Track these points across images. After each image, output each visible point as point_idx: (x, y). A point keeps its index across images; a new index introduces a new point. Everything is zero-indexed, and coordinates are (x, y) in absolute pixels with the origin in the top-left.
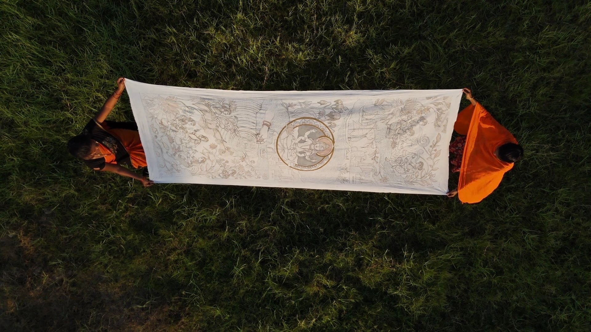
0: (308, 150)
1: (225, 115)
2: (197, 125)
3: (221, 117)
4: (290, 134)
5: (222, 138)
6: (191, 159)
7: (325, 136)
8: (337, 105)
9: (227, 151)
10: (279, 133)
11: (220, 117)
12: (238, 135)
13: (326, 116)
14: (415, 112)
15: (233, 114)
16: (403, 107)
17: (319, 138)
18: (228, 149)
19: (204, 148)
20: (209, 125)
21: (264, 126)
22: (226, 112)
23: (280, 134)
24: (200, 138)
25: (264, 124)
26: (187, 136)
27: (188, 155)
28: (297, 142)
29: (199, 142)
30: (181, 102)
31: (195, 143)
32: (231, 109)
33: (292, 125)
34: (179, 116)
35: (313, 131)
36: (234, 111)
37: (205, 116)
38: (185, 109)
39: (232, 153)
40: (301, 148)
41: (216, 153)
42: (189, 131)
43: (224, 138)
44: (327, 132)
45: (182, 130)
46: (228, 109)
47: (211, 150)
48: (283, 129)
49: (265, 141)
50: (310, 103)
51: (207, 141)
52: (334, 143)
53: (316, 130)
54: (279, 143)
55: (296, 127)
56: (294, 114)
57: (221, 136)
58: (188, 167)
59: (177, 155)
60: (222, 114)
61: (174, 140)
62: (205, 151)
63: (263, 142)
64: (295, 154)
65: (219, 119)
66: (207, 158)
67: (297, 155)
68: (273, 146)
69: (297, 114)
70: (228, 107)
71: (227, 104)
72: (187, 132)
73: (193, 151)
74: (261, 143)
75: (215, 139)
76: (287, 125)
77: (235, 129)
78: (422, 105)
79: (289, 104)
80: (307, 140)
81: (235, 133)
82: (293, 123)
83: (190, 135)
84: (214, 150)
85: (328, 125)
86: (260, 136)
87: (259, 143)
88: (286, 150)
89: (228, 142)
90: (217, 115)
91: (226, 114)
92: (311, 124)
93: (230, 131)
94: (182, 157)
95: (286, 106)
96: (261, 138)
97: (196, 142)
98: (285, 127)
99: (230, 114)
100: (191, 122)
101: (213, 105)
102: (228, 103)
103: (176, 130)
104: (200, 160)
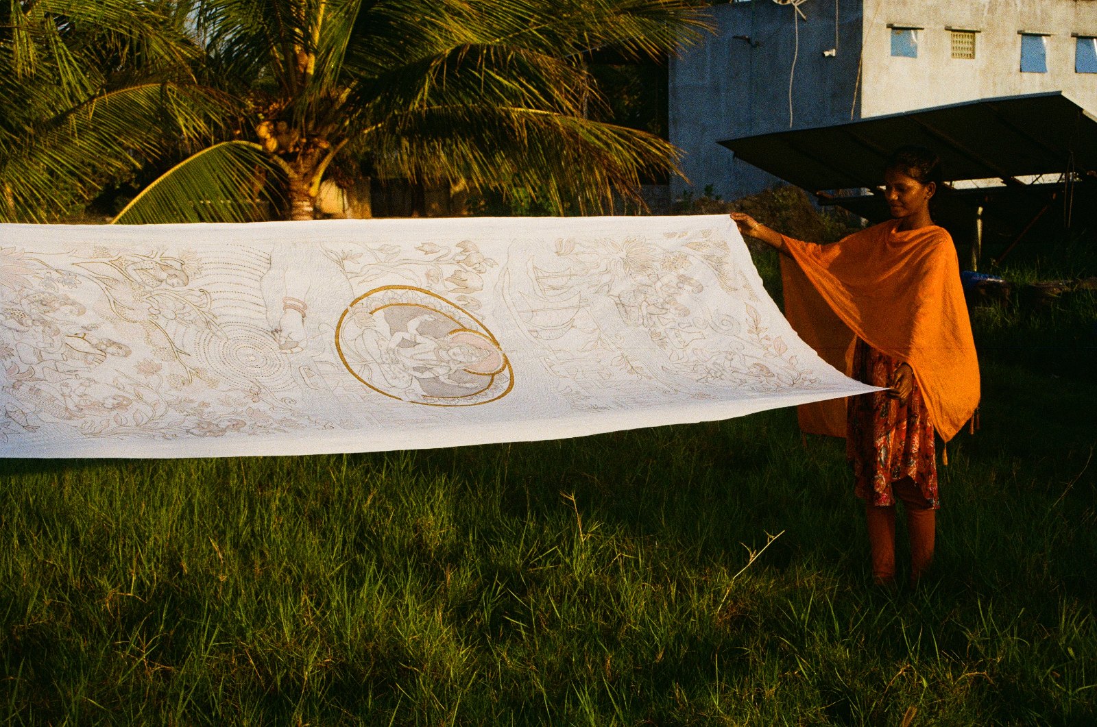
0: (435, 363)
1: (171, 288)
2: (89, 312)
3: (162, 292)
4: (367, 328)
5: (172, 343)
6: (77, 399)
7: (464, 329)
8: (467, 254)
9: (196, 379)
10: (335, 324)
11: (156, 292)
12: (219, 333)
13: (446, 282)
14: (657, 264)
15: (195, 284)
16: (624, 257)
17: (451, 333)
18: (198, 372)
19: (116, 374)
20: (127, 312)
21: (289, 311)
22: (175, 281)
23: (338, 327)
24: (103, 347)
25: (286, 307)
26: (57, 344)
27: (66, 391)
28: (393, 346)
29: (101, 358)
30: (36, 259)
31: (86, 361)
32: (188, 272)
33: (365, 305)
34: (31, 292)
35: (426, 317)
36: (197, 276)
37: (112, 291)
38: (49, 275)
39: (213, 383)
40: (412, 357)
41: (160, 385)
42: (63, 329)
43: (178, 343)
44: (465, 320)
45: (41, 328)
46: (177, 273)
47: (141, 379)
48: (344, 315)
49: (302, 345)
50: (397, 250)
51: (126, 356)
52: (498, 345)
53: (432, 316)
54: (343, 349)
55: (376, 310)
56: (362, 278)
57: (169, 339)
58: (69, 419)
59: (24, 388)
60: (164, 285)
61: (14, 353)
62: (122, 380)
63: (298, 349)
64: (405, 374)
65: (157, 297)
66: (131, 397)
67: (410, 375)
68: (334, 357)
69: (369, 279)
70: (177, 265)
71: (173, 259)
72: (58, 332)
73: (82, 381)
74: (294, 350)
75: (151, 347)
76: (351, 306)
77: (208, 319)
78: (664, 250)
79: (343, 253)
80: (419, 339)
81: (210, 329)
82: (364, 300)
83: (69, 341)
84: (154, 379)
85: (459, 304)
86: (284, 334)
87: (289, 351)
88: (374, 366)
89: (193, 355)
90: (148, 288)
91: (173, 286)
92: (414, 303)
93: (192, 326)
94: (44, 394)
95: (334, 257)
96: (289, 339)
97: (90, 357)
98: (347, 311)
99: (185, 285)
100: (69, 307)
101: (134, 263)
102: (176, 256)
103: (21, 328)
104: (110, 403)
